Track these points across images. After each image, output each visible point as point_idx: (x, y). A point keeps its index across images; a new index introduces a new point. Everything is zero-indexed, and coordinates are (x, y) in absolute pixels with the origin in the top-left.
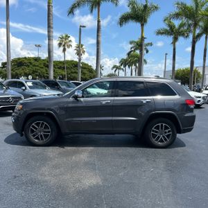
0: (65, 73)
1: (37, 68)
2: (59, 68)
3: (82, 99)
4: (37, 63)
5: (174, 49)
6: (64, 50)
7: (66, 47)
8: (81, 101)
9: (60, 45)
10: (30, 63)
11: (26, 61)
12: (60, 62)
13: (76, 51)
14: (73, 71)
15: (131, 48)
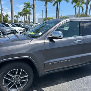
15: (25, 7)
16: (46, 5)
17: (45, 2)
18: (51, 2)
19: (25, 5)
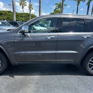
0: (23, 19)
1: (9, 16)
2: (21, 17)
3: (29, 34)
4: (9, 14)
5: (78, 8)
6: (23, 7)
7: (24, 6)
8: (28, 36)
9: (21, 4)
10: (6, 13)
11: (4, 13)
12: (21, 14)
13: (29, 8)
14: (28, 18)
15: (56, 7)
16: (78, 5)
17: (77, 1)
18: (84, 1)
19: (56, 6)
